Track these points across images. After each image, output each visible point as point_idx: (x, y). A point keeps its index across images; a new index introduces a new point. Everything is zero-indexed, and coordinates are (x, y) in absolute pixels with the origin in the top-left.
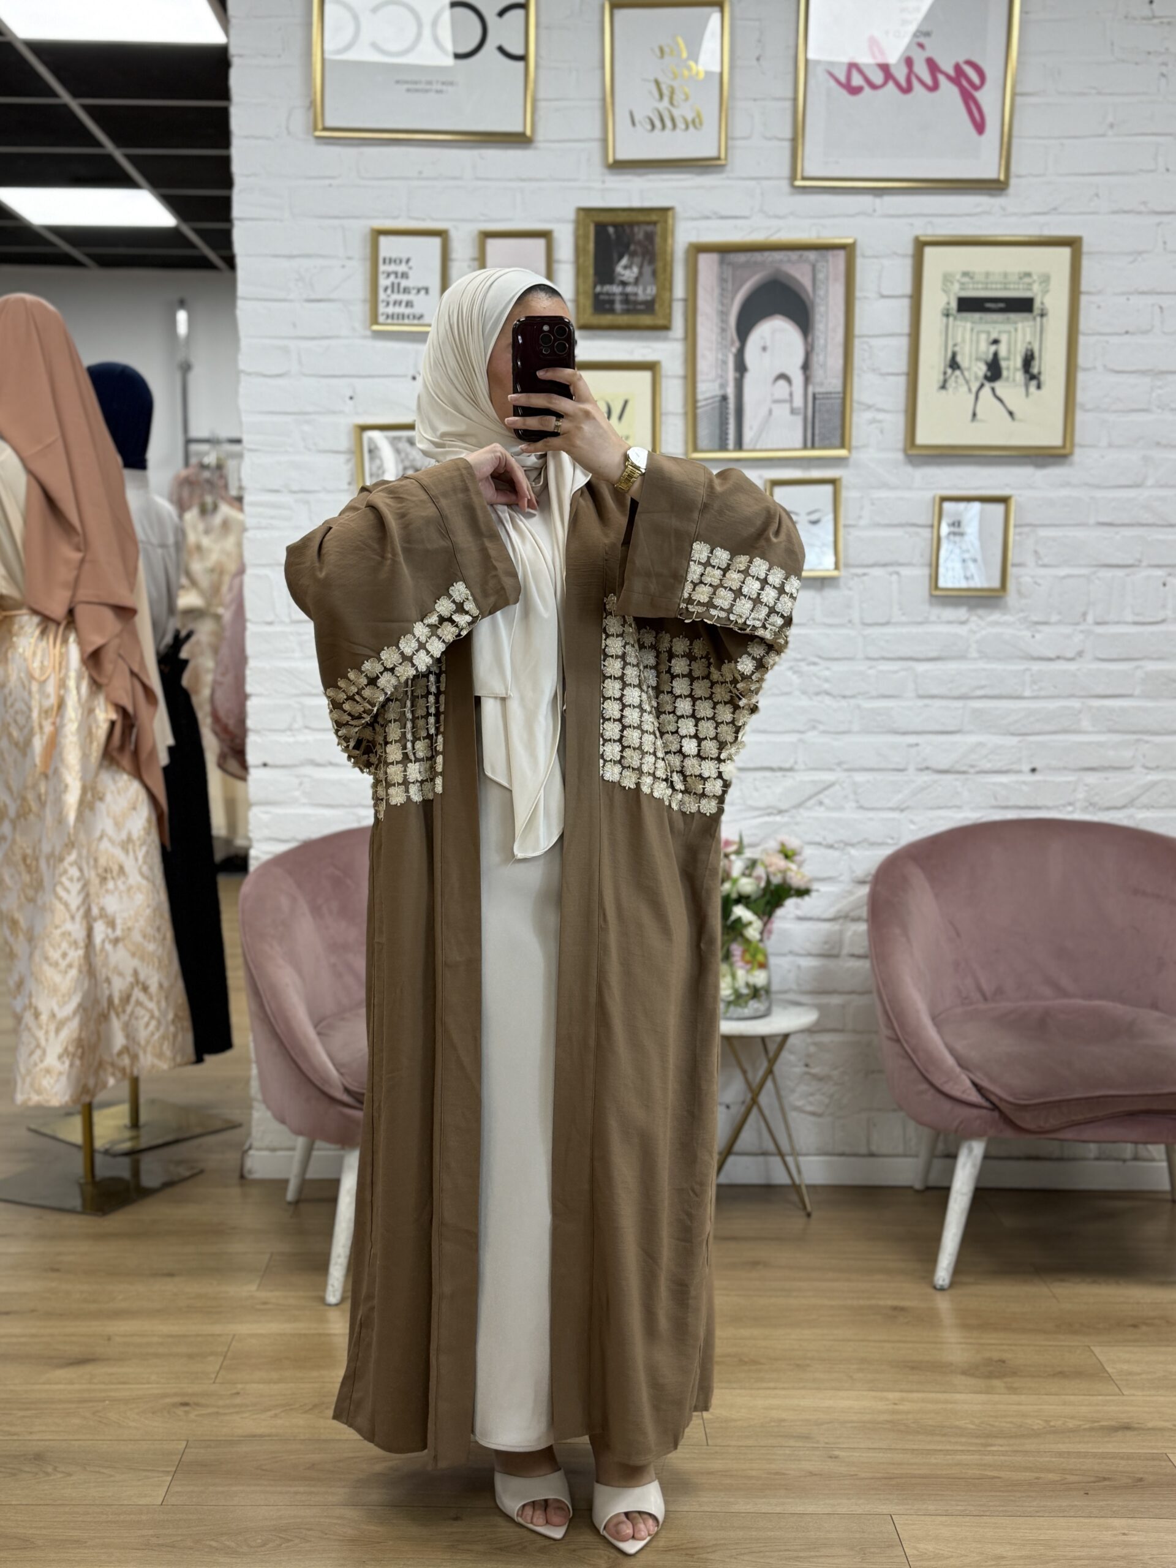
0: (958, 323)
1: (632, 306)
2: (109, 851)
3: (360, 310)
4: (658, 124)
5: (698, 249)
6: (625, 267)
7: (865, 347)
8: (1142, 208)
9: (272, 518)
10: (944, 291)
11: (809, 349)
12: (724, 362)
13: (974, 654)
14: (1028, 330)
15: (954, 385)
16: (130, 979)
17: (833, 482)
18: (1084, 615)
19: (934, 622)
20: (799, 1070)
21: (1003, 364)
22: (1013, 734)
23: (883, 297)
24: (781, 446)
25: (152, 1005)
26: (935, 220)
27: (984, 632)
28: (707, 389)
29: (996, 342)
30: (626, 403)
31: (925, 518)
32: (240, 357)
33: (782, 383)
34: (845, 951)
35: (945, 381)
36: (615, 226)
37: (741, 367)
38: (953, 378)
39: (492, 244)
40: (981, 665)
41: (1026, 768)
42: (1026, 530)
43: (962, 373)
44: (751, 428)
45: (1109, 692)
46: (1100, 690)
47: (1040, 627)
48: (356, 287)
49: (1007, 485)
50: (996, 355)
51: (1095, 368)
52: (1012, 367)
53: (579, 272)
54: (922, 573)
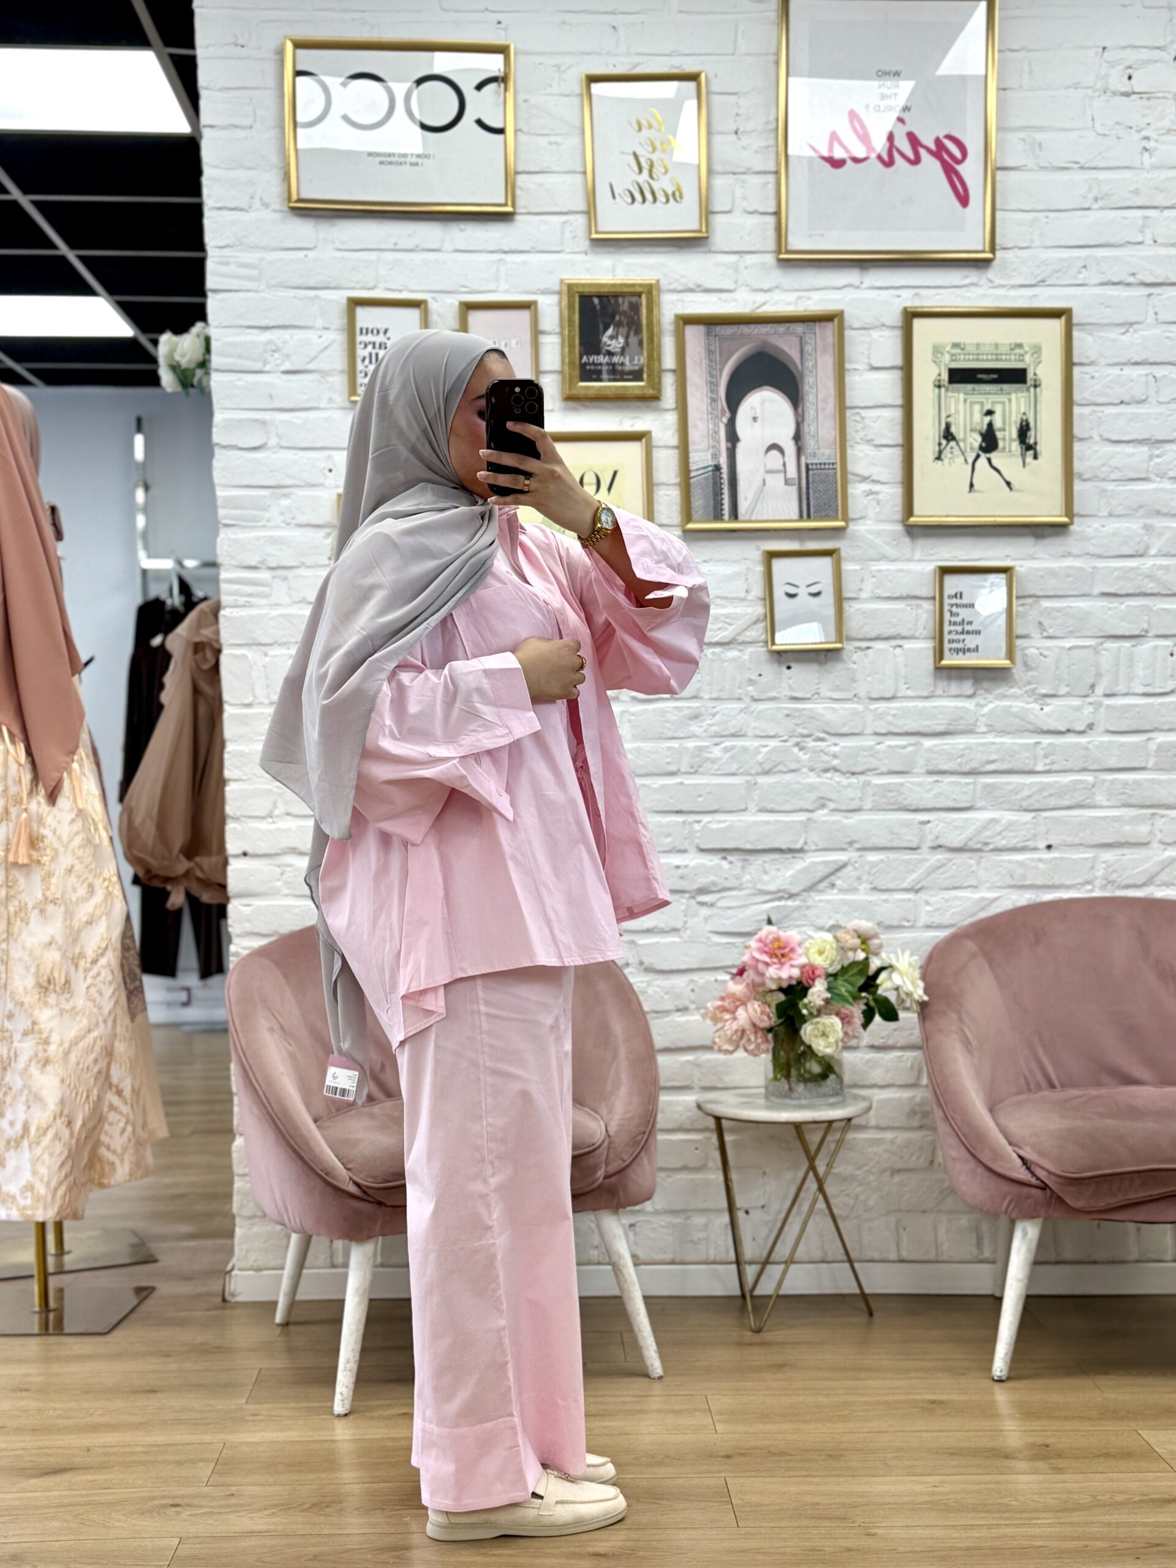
0: (950, 394)
1: (619, 375)
3: (339, 382)
4: (638, 196)
5: (686, 320)
6: (611, 338)
7: (858, 418)
8: (1131, 280)
9: (250, 595)
10: (935, 362)
11: (800, 420)
12: (716, 432)
13: (983, 729)
14: (1022, 400)
15: (950, 456)
17: (833, 554)
18: (1093, 686)
19: (940, 696)
21: (999, 435)
22: (1026, 810)
23: (874, 368)
24: (777, 518)
26: (922, 292)
27: (991, 706)
28: (700, 458)
29: (989, 413)
30: (615, 473)
31: (926, 590)
32: (214, 430)
33: (774, 453)
35: (940, 452)
36: (599, 297)
37: (733, 438)
38: (948, 448)
39: (475, 317)
40: (990, 738)
41: (1042, 845)
42: (1030, 601)
43: (958, 444)
44: (746, 499)
45: (1120, 765)
46: (1113, 763)
47: (1048, 700)
48: (336, 359)
49: (1008, 556)
50: (990, 425)
51: (1091, 438)
52: (1007, 438)
53: (566, 343)
54: (926, 646)
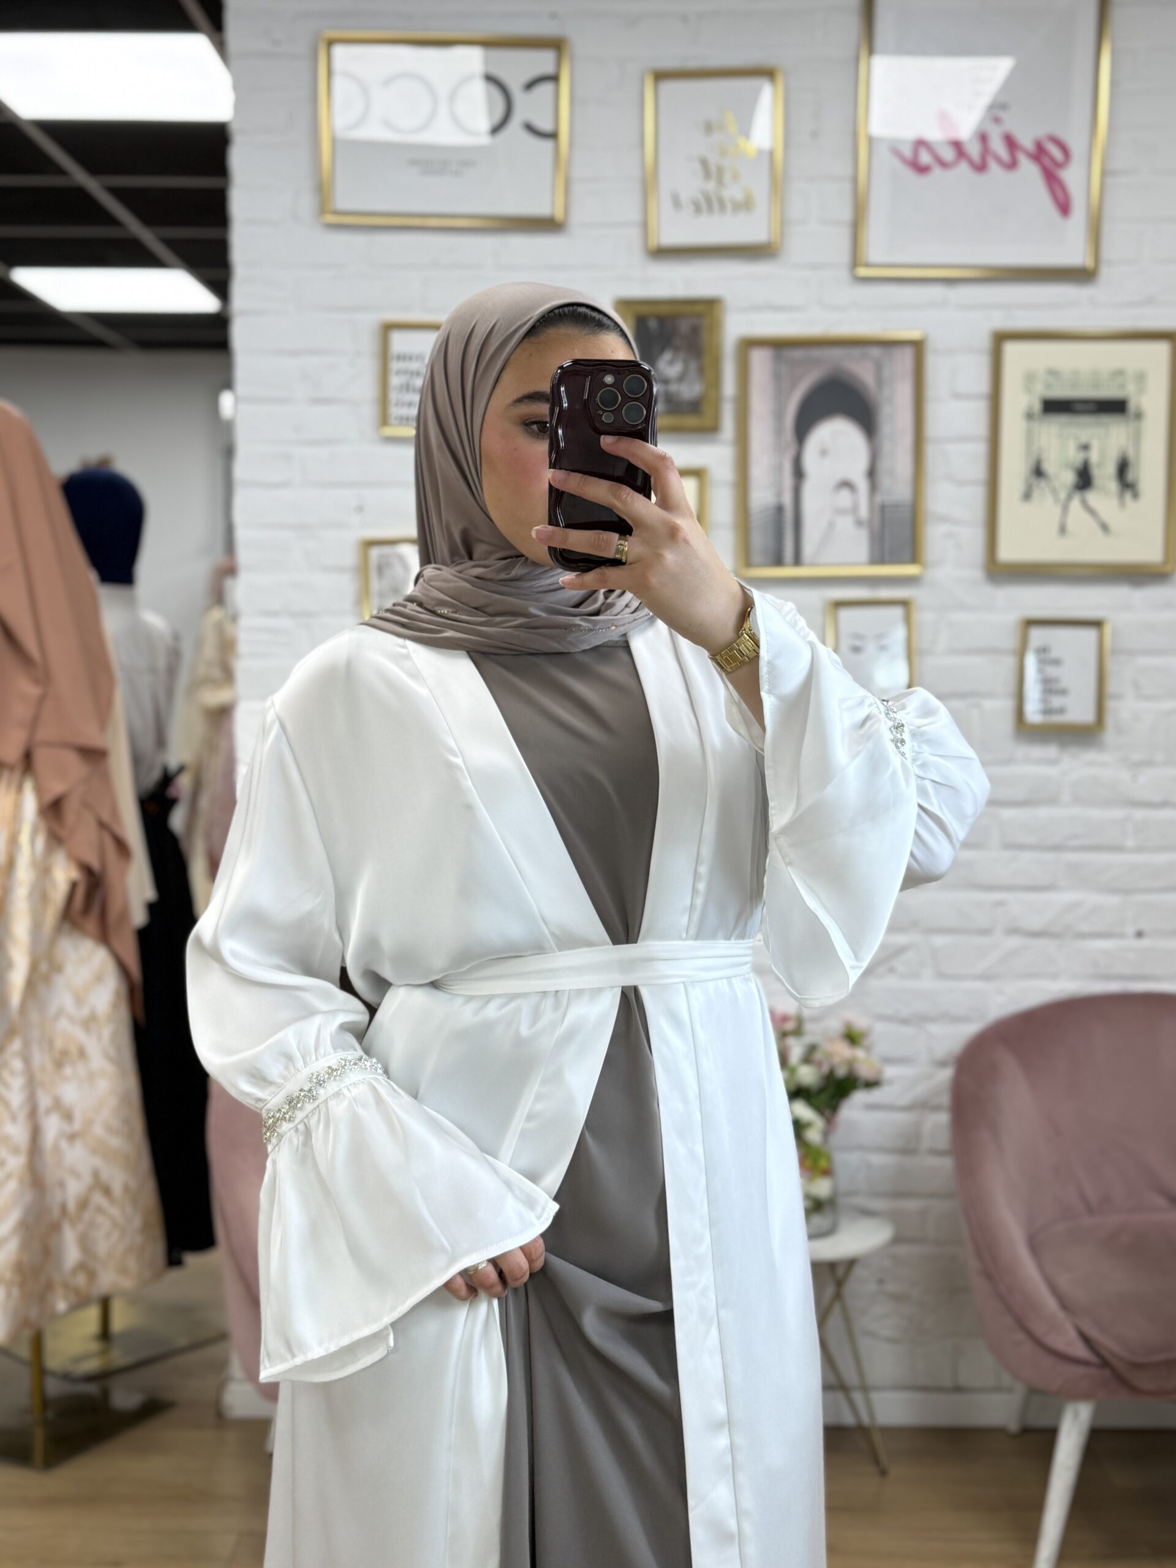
0: (1044, 425)
1: (676, 406)
2: (68, 1031)
3: (368, 411)
4: (704, 205)
5: (748, 344)
6: (668, 363)
7: (939, 452)
9: (268, 644)
10: (1027, 391)
11: (874, 454)
12: (780, 469)
13: (1068, 799)
14: (1122, 435)
15: (1038, 495)
16: (88, 1179)
17: (904, 604)
19: (1020, 762)
20: (872, 1287)
21: (1096, 473)
22: (1115, 892)
23: (957, 396)
25: (115, 1212)
26: (1014, 311)
27: (1077, 774)
28: (761, 497)
29: (1086, 447)
31: (1007, 643)
32: (235, 465)
33: (845, 493)
34: (925, 1144)
35: (1029, 491)
36: (658, 316)
37: (799, 474)
38: (1038, 487)
40: (1076, 810)
41: (1130, 930)
42: (1126, 656)
43: (1048, 482)
47: (1142, 769)
48: (365, 386)
49: (1100, 607)
50: (1086, 462)
54: (1006, 705)
